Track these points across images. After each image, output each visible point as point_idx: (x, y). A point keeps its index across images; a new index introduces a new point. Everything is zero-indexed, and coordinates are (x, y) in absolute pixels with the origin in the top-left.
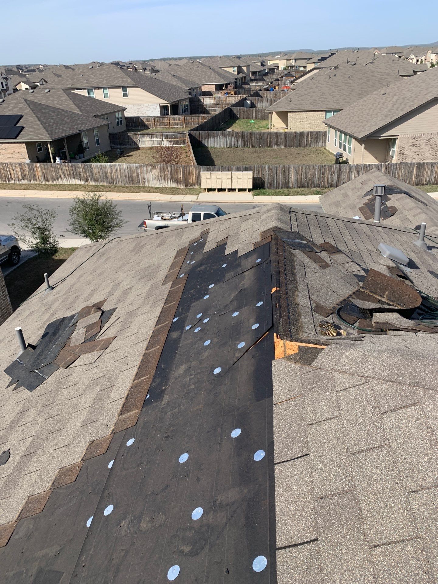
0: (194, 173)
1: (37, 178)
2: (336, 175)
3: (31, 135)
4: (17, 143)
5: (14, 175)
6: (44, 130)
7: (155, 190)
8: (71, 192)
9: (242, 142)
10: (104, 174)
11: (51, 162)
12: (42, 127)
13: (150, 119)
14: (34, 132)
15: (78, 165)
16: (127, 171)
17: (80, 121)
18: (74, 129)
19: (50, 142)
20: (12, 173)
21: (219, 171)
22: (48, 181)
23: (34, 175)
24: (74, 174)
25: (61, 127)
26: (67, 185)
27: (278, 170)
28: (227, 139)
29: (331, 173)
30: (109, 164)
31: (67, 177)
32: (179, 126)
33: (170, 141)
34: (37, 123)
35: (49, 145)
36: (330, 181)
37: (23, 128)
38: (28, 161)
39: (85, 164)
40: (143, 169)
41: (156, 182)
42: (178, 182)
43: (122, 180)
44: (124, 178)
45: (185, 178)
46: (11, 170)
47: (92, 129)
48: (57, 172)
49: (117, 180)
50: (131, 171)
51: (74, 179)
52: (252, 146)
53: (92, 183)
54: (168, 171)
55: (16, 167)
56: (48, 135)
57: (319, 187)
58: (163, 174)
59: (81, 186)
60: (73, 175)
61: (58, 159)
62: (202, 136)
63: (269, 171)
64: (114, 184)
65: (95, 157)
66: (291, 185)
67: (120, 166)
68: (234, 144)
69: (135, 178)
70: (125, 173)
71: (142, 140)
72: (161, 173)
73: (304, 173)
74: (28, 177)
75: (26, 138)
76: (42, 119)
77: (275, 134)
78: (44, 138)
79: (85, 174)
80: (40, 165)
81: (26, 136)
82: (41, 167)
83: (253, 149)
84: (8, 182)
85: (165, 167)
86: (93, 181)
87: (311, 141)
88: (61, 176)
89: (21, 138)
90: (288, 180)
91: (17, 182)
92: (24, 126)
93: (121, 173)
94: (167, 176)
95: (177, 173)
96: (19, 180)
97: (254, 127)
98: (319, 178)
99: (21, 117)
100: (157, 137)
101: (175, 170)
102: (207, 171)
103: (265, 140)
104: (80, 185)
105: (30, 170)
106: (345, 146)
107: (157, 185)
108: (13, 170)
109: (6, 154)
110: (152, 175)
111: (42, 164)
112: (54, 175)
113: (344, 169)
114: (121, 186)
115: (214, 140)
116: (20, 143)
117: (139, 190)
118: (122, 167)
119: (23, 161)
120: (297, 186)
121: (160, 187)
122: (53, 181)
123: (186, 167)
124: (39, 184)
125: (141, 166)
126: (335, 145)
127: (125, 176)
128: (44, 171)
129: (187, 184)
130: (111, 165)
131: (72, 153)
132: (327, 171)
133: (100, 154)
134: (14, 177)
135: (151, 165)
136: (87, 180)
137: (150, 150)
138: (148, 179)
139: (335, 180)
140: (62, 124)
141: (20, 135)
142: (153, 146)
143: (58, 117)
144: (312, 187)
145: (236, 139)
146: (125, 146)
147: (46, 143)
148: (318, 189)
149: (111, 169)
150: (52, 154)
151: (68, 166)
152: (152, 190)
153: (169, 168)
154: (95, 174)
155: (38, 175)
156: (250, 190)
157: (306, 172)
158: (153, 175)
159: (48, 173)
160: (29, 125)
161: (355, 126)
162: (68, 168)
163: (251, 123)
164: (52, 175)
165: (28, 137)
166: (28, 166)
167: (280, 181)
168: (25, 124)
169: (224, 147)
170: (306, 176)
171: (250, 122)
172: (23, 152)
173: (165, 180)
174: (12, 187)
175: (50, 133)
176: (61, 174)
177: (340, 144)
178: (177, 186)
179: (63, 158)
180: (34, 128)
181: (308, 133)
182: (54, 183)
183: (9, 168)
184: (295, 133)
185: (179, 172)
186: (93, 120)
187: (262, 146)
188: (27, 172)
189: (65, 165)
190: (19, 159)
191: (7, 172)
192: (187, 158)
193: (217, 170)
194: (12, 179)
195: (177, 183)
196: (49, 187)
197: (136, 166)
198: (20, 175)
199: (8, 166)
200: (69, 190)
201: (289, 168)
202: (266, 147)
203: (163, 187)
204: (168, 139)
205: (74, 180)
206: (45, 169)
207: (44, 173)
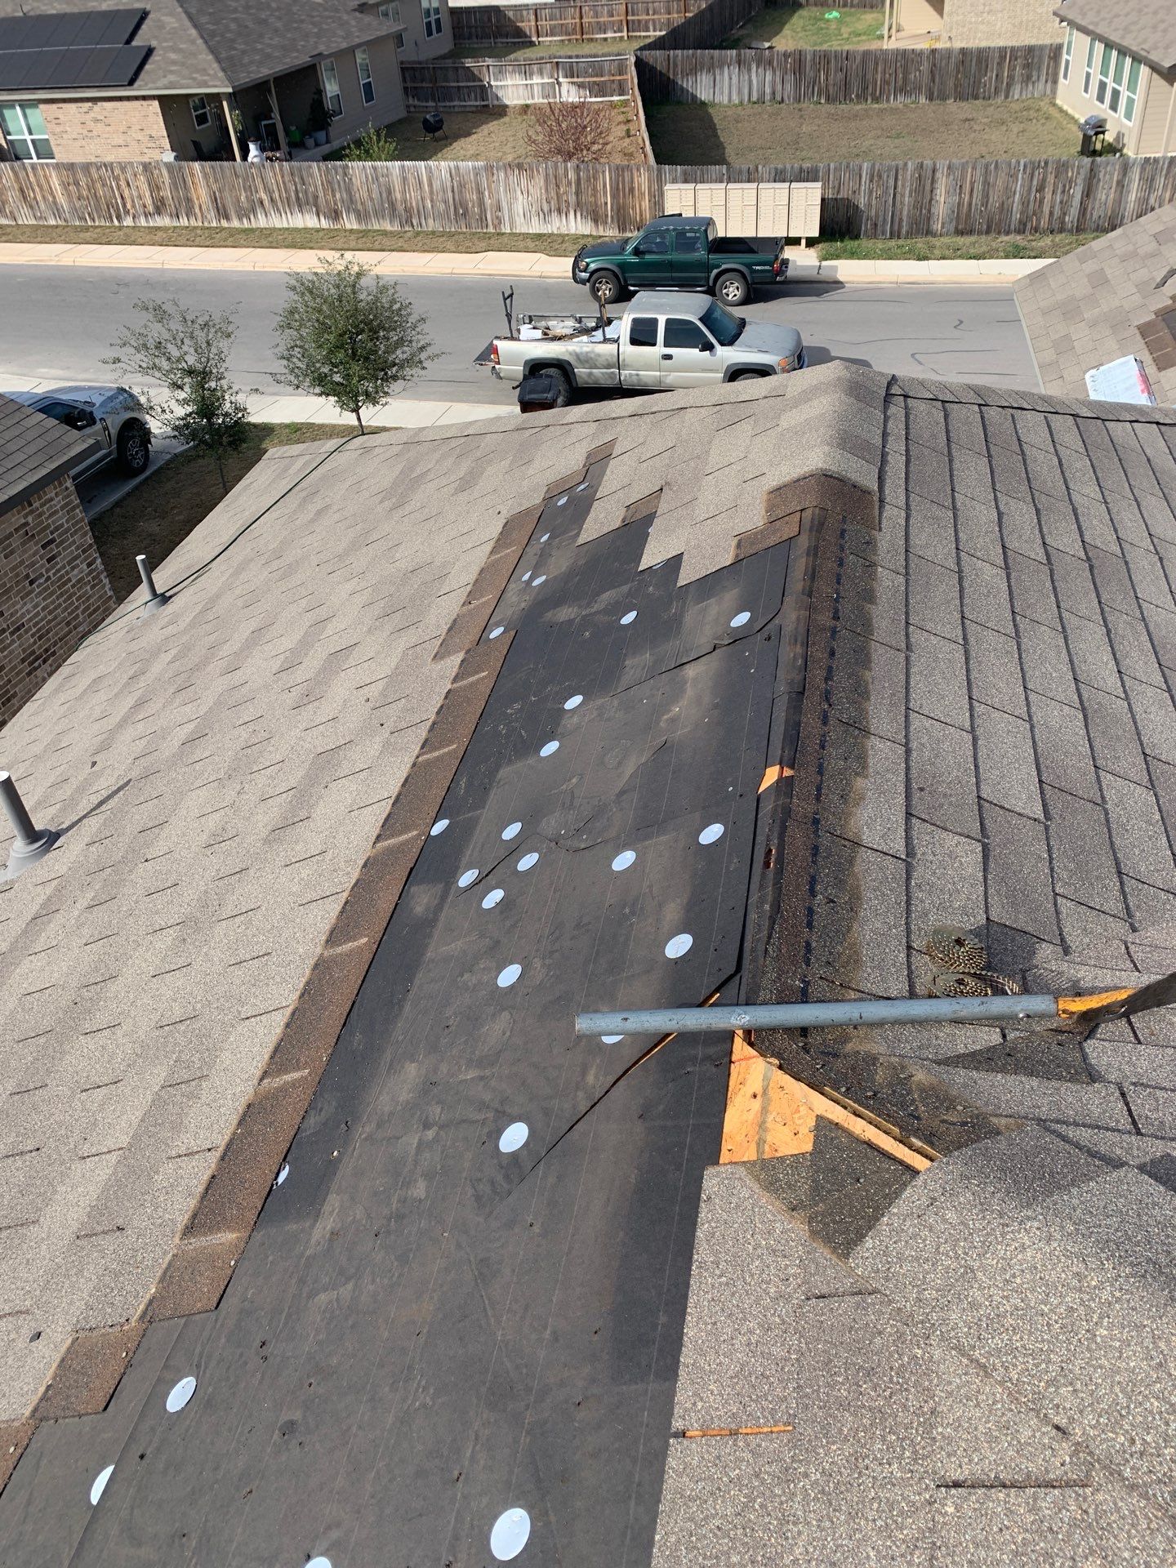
0: (645, 187)
1: (197, 210)
2: (1077, 192)
3: (172, 72)
4: (136, 98)
5: (133, 201)
6: (210, 57)
7: (531, 245)
8: (292, 251)
9: (797, 86)
10: (384, 195)
11: (235, 160)
12: (204, 46)
13: (525, 13)
14: (183, 64)
15: (310, 167)
16: (449, 184)
17: (313, 24)
18: (298, 51)
19: (230, 94)
20: (126, 193)
21: (721, 182)
22: (227, 218)
23: (189, 200)
24: (301, 195)
25: (259, 46)
26: (280, 229)
27: (900, 177)
28: (750, 77)
29: (1064, 186)
30: (397, 164)
31: (279, 204)
32: (610, 35)
33: (580, 86)
34: (190, 35)
35: (225, 104)
36: (1057, 212)
37: (150, 51)
38: (169, 157)
39: (330, 164)
40: (495, 177)
41: (535, 219)
42: (596, 218)
43: (436, 213)
44: (442, 207)
45: (618, 203)
46: (123, 183)
47: (351, 51)
48: (251, 190)
49: (422, 213)
50: (462, 186)
51: (301, 211)
52: (828, 100)
53: (350, 223)
54: (569, 183)
55: (135, 175)
56: (221, 74)
57: (1024, 232)
58: (553, 194)
59: (321, 234)
60: (298, 198)
61: (252, 147)
62: (675, 65)
63: (871, 181)
64: (413, 227)
65: (358, 143)
66: (937, 227)
67: (429, 169)
68: (774, 93)
69: (473, 207)
70: (444, 191)
71: (499, 83)
72: (547, 190)
73: (978, 187)
74: (170, 205)
75: (159, 84)
76: (204, 19)
77: (899, 58)
78: (211, 83)
79: (330, 197)
80: (203, 167)
81: (160, 79)
82: (205, 176)
83: (831, 108)
84: (116, 222)
85: (561, 171)
86: (353, 217)
87: (1011, 77)
88: (262, 203)
89: (146, 84)
90: (929, 211)
91: (143, 222)
92: (154, 43)
93: (431, 192)
94: (565, 198)
95: (595, 189)
96: (146, 216)
97: (836, 32)
98: (1025, 203)
99: (144, 15)
100: (541, 73)
101: (588, 180)
102: (686, 181)
103: (869, 76)
104: (318, 230)
105: (174, 185)
106: (1116, 94)
107: (536, 227)
108: (129, 185)
109: (107, 136)
110: (520, 197)
111: (207, 164)
112: (243, 198)
113: (1105, 173)
114: (433, 233)
115: (712, 79)
116: (144, 98)
117: (483, 244)
118: (436, 173)
119: (152, 156)
120: (956, 228)
121: (545, 235)
122: (240, 219)
123: (623, 171)
124: (202, 228)
125: (489, 169)
126: (1086, 91)
127: (445, 202)
128: (214, 187)
129: (624, 223)
130: (403, 167)
131: (293, 128)
132: (1051, 179)
133: (372, 131)
134: (134, 206)
135: (520, 167)
136: (335, 215)
137: (520, 114)
138: (510, 210)
139: (1072, 210)
140: (261, 36)
141: (143, 75)
142: (529, 102)
143: (250, 14)
144: (999, 233)
145: (778, 73)
146: (448, 104)
147: (216, 98)
148: (1018, 239)
149: (404, 179)
150: (236, 132)
151: (281, 170)
152: (521, 245)
153: (571, 175)
154: (357, 195)
155: (198, 199)
156: (811, 242)
157: (986, 183)
158: (526, 197)
159: (226, 194)
160: (166, 40)
161: (1155, 27)
162: (283, 177)
163: (828, 20)
164: (238, 201)
165: (165, 81)
166: (169, 172)
167: (905, 213)
168: (156, 37)
169: (741, 103)
170: (986, 195)
171: (827, 16)
172: (155, 127)
173: (559, 211)
174: (129, 239)
175: (228, 66)
176: (264, 197)
177: (1103, 86)
178: (594, 229)
179: (269, 144)
180: (180, 51)
181: (1002, 51)
182: (246, 224)
183: (117, 179)
184: (963, 51)
185: (600, 187)
186: (353, 20)
187: (857, 96)
188: (166, 193)
189: (273, 167)
190: (146, 151)
191: (113, 191)
192: (627, 140)
193: (714, 177)
194: (127, 212)
195: (596, 221)
196: (232, 236)
197: (474, 168)
198: (149, 201)
199: (113, 173)
200: (287, 247)
201: (934, 171)
202: (869, 101)
203: (552, 234)
204: (575, 80)
205: (300, 215)
206: (216, 181)
207: (214, 193)
